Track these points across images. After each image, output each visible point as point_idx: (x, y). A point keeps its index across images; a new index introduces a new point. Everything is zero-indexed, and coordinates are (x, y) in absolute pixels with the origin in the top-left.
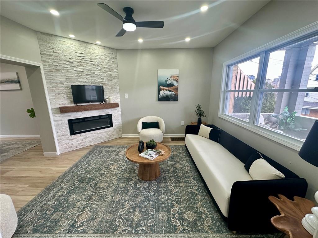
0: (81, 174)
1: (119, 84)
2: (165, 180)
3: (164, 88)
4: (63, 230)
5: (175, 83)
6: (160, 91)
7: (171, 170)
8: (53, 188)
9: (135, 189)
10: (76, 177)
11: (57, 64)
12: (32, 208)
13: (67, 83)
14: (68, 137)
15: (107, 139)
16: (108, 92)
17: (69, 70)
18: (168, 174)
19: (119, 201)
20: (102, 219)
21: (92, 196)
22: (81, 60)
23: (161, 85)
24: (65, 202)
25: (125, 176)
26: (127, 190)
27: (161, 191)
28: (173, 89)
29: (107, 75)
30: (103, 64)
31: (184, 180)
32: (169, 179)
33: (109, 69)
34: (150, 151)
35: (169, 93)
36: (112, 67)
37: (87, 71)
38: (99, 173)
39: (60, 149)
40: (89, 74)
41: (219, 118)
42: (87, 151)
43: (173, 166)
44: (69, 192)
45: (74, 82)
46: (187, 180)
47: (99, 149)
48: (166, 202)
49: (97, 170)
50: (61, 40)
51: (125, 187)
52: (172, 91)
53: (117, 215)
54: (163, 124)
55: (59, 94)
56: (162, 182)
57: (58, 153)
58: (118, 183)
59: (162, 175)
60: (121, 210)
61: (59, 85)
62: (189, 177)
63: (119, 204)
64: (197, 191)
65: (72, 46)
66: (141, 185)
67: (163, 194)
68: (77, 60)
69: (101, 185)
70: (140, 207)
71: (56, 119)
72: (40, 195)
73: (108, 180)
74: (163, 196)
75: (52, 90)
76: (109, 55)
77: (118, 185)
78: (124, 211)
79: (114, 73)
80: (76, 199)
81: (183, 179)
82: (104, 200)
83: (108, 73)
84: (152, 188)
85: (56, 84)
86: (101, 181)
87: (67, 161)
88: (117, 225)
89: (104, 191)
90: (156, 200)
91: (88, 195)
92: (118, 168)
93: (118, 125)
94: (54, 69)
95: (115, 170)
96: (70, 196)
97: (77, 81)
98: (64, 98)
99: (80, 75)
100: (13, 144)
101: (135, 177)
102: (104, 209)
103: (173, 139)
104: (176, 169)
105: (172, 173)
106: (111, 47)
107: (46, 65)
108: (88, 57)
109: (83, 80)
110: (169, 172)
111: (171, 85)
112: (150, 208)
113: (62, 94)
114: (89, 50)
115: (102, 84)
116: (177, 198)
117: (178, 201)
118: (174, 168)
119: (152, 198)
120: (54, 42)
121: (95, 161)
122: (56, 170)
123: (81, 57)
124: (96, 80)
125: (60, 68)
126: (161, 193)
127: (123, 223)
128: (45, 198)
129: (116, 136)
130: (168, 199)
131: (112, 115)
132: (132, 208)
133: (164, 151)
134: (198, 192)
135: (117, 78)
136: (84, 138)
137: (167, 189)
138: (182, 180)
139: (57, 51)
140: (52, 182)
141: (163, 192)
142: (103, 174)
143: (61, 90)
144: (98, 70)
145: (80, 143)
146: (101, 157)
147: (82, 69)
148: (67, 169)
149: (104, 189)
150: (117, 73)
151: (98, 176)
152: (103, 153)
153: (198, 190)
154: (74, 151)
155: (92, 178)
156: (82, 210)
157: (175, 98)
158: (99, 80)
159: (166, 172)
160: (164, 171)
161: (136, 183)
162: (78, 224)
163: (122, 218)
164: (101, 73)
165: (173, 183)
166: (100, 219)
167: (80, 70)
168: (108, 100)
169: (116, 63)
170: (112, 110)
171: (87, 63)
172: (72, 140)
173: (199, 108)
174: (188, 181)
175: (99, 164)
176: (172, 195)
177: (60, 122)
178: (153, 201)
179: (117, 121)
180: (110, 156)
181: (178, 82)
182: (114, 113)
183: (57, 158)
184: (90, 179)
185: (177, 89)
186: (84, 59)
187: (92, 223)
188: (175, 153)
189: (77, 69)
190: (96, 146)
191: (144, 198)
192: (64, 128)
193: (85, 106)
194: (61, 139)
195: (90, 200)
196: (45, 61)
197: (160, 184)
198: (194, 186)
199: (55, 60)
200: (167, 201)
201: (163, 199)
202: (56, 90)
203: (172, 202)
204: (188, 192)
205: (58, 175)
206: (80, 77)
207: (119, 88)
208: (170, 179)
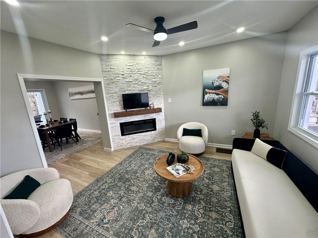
0: (122, 173)
1: (163, 90)
2: (194, 201)
3: (211, 91)
4: (95, 221)
5: (224, 85)
6: (205, 95)
7: (205, 191)
8: (101, 181)
9: (159, 202)
10: (118, 175)
11: (113, 78)
12: (85, 193)
13: (119, 93)
14: (120, 137)
15: (151, 141)
16: (152, 98)
17: (121, 81)
18: (200, 194)
19: (142, 210)
20: (123, 223)
21: (123, 197)
22: (131, 71)
23: (206, 88)
24: (104, 196)
25: (155, 185)
26: (153, 201)
27: (185, 214)
28: (222, 92)
29: (152, 82)
30: (149, 72)
31: (217, 209)
32: (199, 201)
33: (154, 76)
34: (179, 166)
35: (216, 97)
36: (156, 73)
37: (135, 80)
38: (135, 175)
39: (114, 147)
40: (136, 83)
41: (290, 132)
42: (133, 151)
43: (208, 187)
44: (109, 188)
45: (125, 91)
46: (222, 210)
47: (142, 151)
48: (186, 230)
49: (134, 172)
50: (116, 57)
51: (151, 197)
52: (220, 95)
53: (135, 225)
54: (205, 133)
55: (114, 102)
56: (190, 203)
57: (112, 150)
58: (147, 190)
59: (192, 194)
60: (141, 221)
61: (114, 95)
62: (226, 207)
63: (141, 214)
64: (230, 230)
65: (124, 60)
66: (167, 200)
67: (187, 219)
68: (127, 72)
69: (133, 188)
70: (158, 224)
71: (112, 122)
72: (92, 184)
73: (140, 184)
74: (185, 222)
75: (109, 99)
76: (154, 63)
77: (146, 193)
78: (143, 224)
79: (158, 79)
80: (111, 196)
81: (217, 207)
82: (130, 205)
83: (153, 79)
84: (176, 207)
85: (112, 94)
86: (134, 184)
87: (116, 158)
88: (133, 235)
89: (133, 196)
90: (176, 223)
91: (121, 194)
92: (151, 174)
93: (161, 128)
94: (111, 82)
95: (148, 175)
96: (109, 191)
97: (127, 90)
98: (117, 105)
99: (129, 84)
100: (90, 137)
101: (164, 188)
102: (127, 213)
103: (219, 150)
104: (211, 191)
105: (204, 195)
106: (156, 55)
107: (105, 80)
108: (136, 68)
109: (132, 89)
110: (202, 192)
111: (219, 87)
112: (167, 230)
113: (116, 102)
114: (137, 62)
115: (148, 90)
116: (201, 231)
117: (201, 235)
118: (209, 188)
119: (173, 219)
120: (111, 60)
121: (135, 163)
122: (108, 164)
123: (131, 69)
124: (143, 88)
125: (115, 81)
126: (185, 216)
127: (138, 236)
128: (93, 188)
129: (159, 139)
130: (190, 228)
131: (156, 119)
132: (150, 223)
133: (195, 169)
134: (232, 234)
135: (161, 84)
136: (132, 139)
137: (193, 214)
138: (214, 209)
139: (113, 67)
140: (102, 174)
141: (187, 215)
142: (138, 177)
143: (115, 98)
144: (144, 78)
145: (129, 143)
146: (141, 159)
147: (131, 79)
148: (114, 165)
149: (134, 193)
150: (162, 78)
151: (133, 178)
152: (144, 156)
153: (232, 230)
154: (123, 149)
155: (128, 179)
156: (112, 208)
157: (224, 103)
158: (145, 88)
159: (197, 191)
160: (195, 190)
161: (162, 195)
162: (106, 220)
163: (139, 230)
164: (147, 81)
165: (202, 209)
166: (121, 223)
167: (130, 80)
168: (152, 105)
169: (161, 69)
170: (156, 115)
171: (135, 73)
172: (123, 139)
173: (256, 116)
174: (223, 212)
175: (137, 166)
176: (196, 224)
177: (114, 125)
178: (173, 224)
179: (160, 125)
180: (149, 159)
181: (228, 83)
182: (157, 118)
183: (111, 154)
184: (127, 179)
185: (226, 92)
186: (133, 70)
187: (115, 224)
188: (217, 170)
189: (127, 80)
190: (141, 147)
191: (165, 216)
192: (117, 129)
193: (132, 112)
194: (114, 139)
195: (120, 200)
196: (105, 77)
197: (186, 205)
198: (228, 222)
199: (112, 75)
200: (188, 229)
201: (184, 225)
202: (112, 99)
203: (193, 233)
204: (217, 228)
205: (107, 169)
206: (129, 86)
207: (163, 93)
208: (200, 203)
